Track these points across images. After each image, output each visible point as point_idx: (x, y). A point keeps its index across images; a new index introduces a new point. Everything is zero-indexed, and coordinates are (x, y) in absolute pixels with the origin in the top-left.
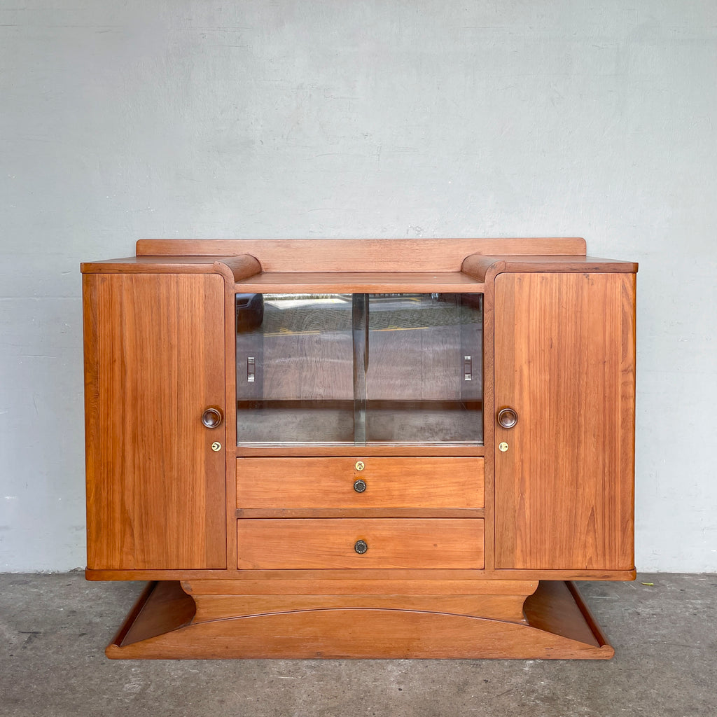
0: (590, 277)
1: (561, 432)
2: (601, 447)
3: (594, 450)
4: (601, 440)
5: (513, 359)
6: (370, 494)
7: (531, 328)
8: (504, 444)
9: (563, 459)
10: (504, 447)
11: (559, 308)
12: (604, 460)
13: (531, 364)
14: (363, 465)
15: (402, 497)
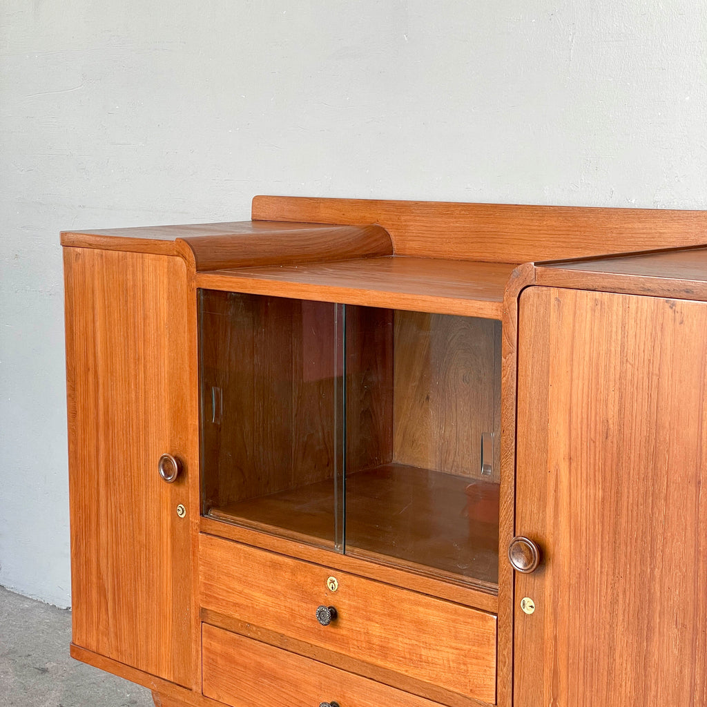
0: (678, 308)
1: (621, 601)
2: (688, 651)
3: (676, 652)
4: (688, 636)
5: (545, 449)
6: (344, 632)
7: (574, 397)
8: (528, 601)
9: (621, 656)
10: (528, 606)
11: (622, 363)
12: (693, 677)
13: (574, 465)
14: (336, 583)
15: (384, 651)
